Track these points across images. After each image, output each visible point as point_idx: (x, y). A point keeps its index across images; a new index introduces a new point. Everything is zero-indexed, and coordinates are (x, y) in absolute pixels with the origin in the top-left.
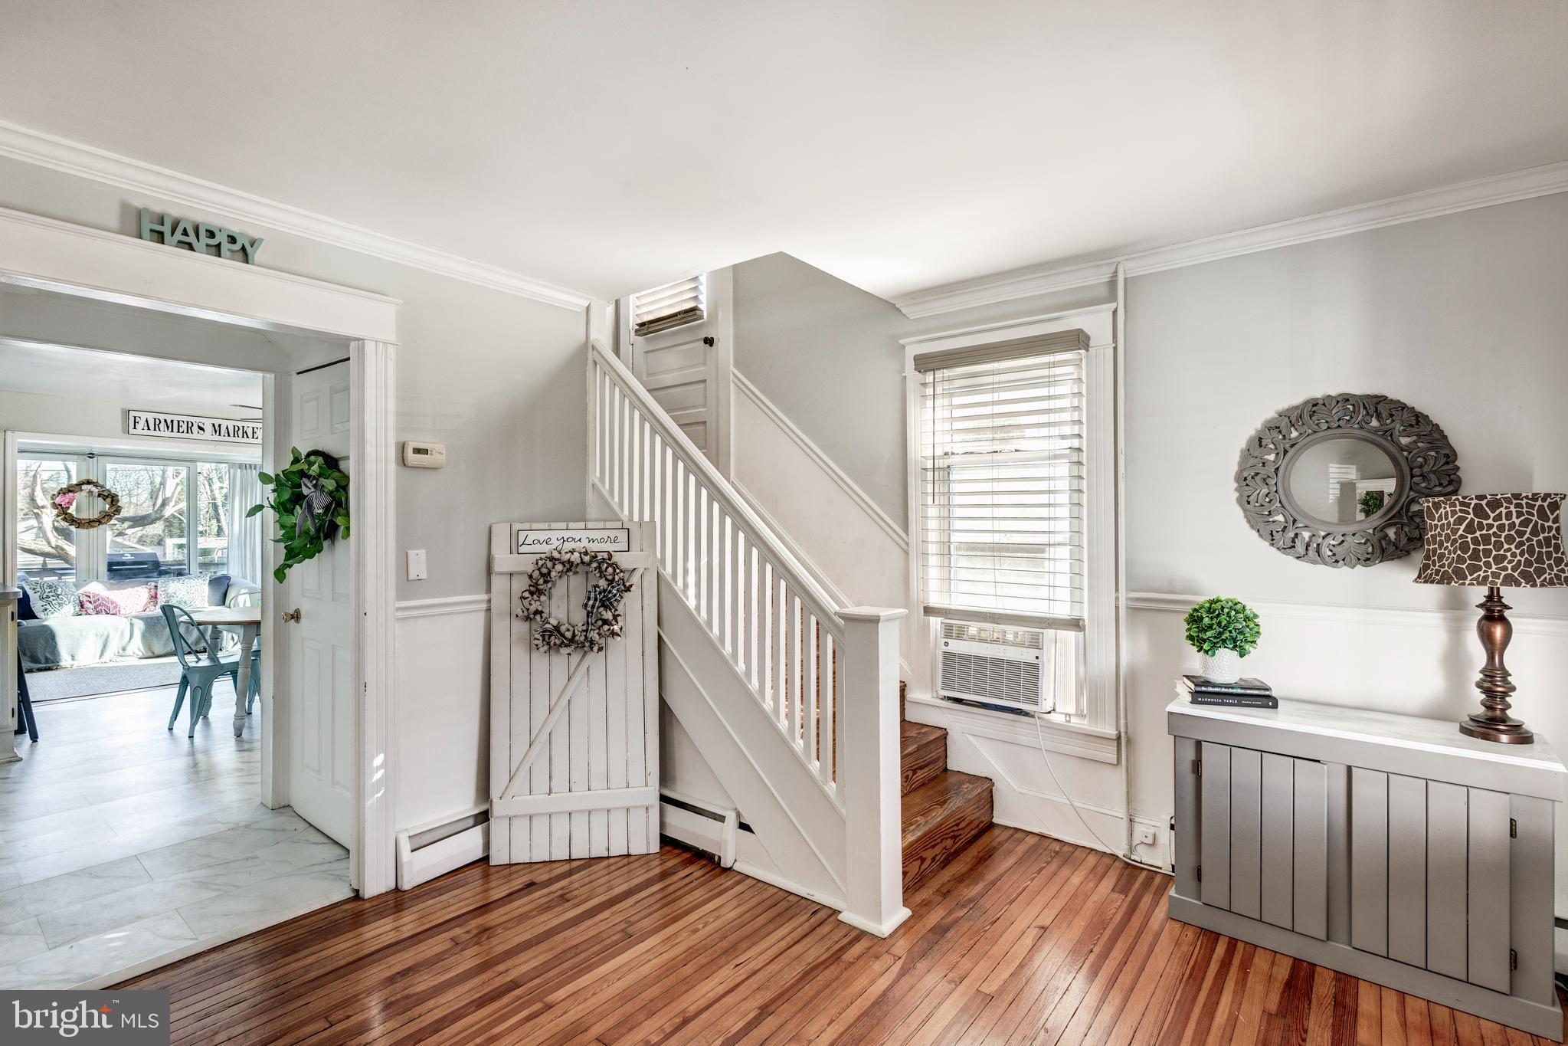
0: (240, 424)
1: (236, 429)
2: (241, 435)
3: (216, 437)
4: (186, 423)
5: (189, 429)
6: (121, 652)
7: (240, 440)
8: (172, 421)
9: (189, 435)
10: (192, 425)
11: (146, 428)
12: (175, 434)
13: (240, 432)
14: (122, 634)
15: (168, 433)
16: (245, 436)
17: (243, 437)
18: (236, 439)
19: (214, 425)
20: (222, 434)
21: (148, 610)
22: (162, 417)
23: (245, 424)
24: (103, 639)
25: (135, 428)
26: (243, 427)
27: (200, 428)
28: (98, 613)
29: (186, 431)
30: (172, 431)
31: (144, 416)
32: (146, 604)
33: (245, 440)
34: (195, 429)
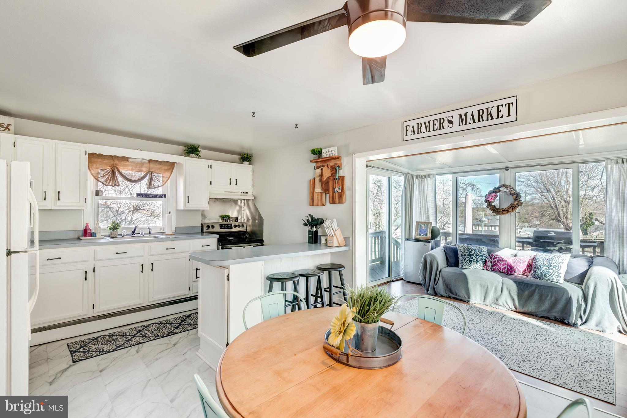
0: (484, 107)
1: (481, 114)
2: (485, 118)
3: (464, 127)
4: (439, 120)
5: (441, 126)
6: (495, 301)
7: (485, 123)
8: (429, 122)
9: (442, 131)
10: (444, 121)
11: (413, 133)
12: (432, 133)
13: (485, 116)
14: (496, 289)
15: (427, 134)
16: (490, 118)
17: (488, 120)
18: (482, 124)
19: (460, 115)
20: (468, 122)
21: (525, 275)
22: (422, 121)
23: (489, 105)
24: (485, 289)
25: (406, 135)
26: (487, 109)
27: (450, 122)
28: (494, 270)
29: (439, 128)
30: (429, 131)
31: (411, 123)
32: (525, 270)
33: (491, 122)
34: (446, 123)
